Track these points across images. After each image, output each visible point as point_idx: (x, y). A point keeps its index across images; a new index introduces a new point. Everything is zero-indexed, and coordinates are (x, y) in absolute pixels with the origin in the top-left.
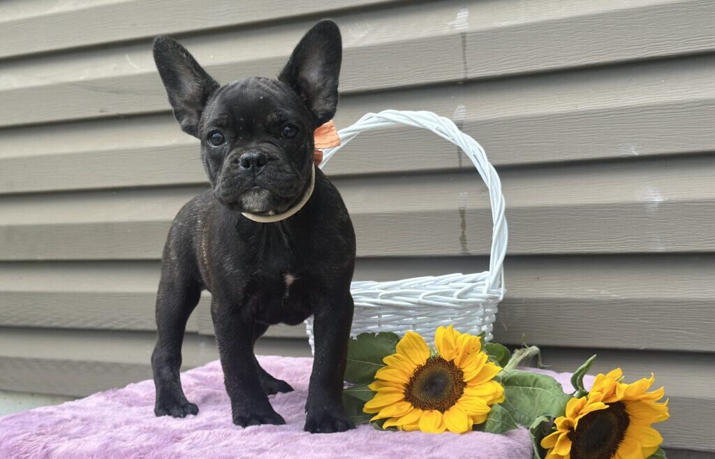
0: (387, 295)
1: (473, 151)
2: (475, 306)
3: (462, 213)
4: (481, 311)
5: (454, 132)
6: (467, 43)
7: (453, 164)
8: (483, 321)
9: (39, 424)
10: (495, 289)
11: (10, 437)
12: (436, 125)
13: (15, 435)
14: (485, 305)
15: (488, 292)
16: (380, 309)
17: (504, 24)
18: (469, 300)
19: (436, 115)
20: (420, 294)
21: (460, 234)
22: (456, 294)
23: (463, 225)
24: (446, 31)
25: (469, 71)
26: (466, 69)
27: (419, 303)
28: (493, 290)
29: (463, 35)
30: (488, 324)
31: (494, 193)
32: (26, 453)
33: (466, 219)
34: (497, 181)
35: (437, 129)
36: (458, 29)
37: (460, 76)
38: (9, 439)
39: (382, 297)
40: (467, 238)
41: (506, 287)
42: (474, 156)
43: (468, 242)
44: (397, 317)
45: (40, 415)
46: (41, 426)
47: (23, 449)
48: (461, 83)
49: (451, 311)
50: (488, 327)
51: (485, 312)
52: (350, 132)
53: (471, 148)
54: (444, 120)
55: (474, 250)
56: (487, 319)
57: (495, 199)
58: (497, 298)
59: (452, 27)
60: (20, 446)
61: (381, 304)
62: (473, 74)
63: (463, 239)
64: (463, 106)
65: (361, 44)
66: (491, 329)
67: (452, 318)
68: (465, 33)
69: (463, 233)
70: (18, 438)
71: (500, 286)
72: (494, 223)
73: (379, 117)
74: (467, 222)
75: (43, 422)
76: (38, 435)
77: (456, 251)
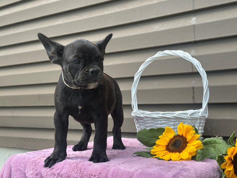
0: (163, 113)
1: (196, 64)
2: (196, 119)
3: (193, 88)
4: (199, 121)
5: (190, 57)
6: (196, 28)
7: (190, 71)
8: (200, 125)
9: (44, 154)
10: (204, 113)
11: (33, 157)
12: (183, 55)
13: (35, 157)
14: (200, 119)
15: (201, 114)
16: (161, 118)
17: (209, 21)
18: (194, 116)
19: (183, 52)
20: (175, 113)
21: (192, 96)
22: (189, 114)
23: (194, 93)
24: (188, 25)
25: (196, 38)
26: (195, 37)
27: (175, 117)
28: (203, 114)
29: (194, 26)
30: (202, 126)
31: (204, 79)
32: (38, 163)
33: (194, 90)
34: (205, 74)
35: (183, 56)
36: (192, 24)
37: (193, 40)
38: (33, 158)
39: (162, 114)
40: (195, 97)
41: (208, 113)
42: (197, 65)
43: (195, 99)
44: (167, 122)
45: (45, 152)
46: (44, 155)
47: (38, 162)
48: (193, 42)
49: (187, 120)
50: (202, 128)
51: (200, 122)
52: (153, 58)
53: (195, 63)
54: (186, 53)
55: (197, 102)
56: (201, 124)
57: (204, 81)
58: (205, 117)
59: (190, 23)
60: (37, 161)
61: (161, 117)
62: (197, 39)
63: (193, 98)
64: (194, 51)
65: (157, 30)
66: (203, 129)
67: (188, 123)
68: (195, 25)
69: (193, 95)
70: (36, 158)
71: (206, 113)
72: (204, 89)
73: (163, 53)
74: (195, 92)
75: (45, 154)
76: (43, 157)
77: (191, 102)
